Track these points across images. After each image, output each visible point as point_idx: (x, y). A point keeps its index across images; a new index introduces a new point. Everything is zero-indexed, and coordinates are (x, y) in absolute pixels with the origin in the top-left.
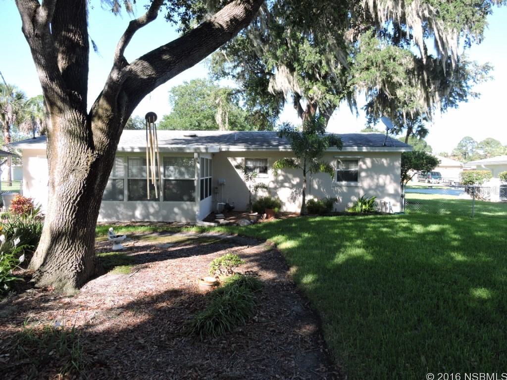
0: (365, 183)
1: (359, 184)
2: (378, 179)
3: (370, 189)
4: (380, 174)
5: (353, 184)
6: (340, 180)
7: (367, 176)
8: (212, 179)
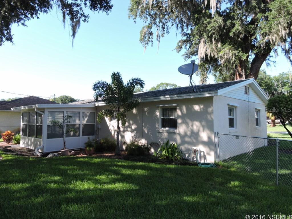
0: (181, 129)
1: (177, 131)
2: (192, 125)
3: (186, 135)
4: (194, 121)
5: (172, 130)
6: (164, 126)
7: (183, 122)
8: (95, 125)
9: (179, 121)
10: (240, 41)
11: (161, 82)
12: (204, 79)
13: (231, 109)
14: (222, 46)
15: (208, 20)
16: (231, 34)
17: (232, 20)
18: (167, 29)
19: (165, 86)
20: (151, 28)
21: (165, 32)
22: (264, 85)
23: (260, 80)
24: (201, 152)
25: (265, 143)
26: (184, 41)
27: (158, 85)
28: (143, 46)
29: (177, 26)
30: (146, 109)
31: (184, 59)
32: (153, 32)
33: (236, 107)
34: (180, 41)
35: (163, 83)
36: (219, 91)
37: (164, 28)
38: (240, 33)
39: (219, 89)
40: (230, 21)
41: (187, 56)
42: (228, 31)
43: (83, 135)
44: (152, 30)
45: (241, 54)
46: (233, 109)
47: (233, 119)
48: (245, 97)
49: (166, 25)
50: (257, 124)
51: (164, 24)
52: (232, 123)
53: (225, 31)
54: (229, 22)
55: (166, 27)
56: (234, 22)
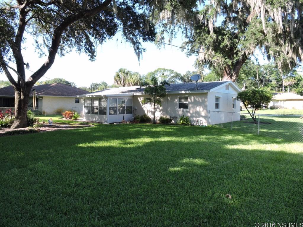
1: (188, 110)
2: (196, 108)
3: (193, 113)
5: (185, 110)
6: (180, 107)
7: (192, 107)
8: (133, 107)
9: (190, 105)
10: (227, 50)
11: (159, 68)
12: (201, 72)
13: (217, 99)
14: (215, 54)
15: (207, 35)
16: (221, 47)
17: (222, 36)
18: (175, 34)
19: (162, 71)
20: (163, 34)
21: (173, 36)
22: (252, 74)
23: (249, 70)
24: (201, 120)
25: (239, 119)
26: (187, 43)
27: (156, 70)
28: (157, 48)
29: (183, 32)
30: (169, 98)
31: (186, 56)
32: (164, 37)
33: (220, 97)
34: (184, 43)
35: (161, 68)
36: (211, 90)
37: (172, 33)
38: (227, 46)
39: (211, 89)
40: (221, 36)
41: (189, 54)
42: (220, 44)
43: (126, 114)
44: (163, 35)
45: (227, 60)
46: (218, 98)
47: (218, 104)
48: (226, 91)
49: (174, 32)
50: (234, 107)
51: (172, 31)
52: (217, 106)
53: (217, 44)
54: (220, 38)
55: (174, 33)
56: (224, 37)
